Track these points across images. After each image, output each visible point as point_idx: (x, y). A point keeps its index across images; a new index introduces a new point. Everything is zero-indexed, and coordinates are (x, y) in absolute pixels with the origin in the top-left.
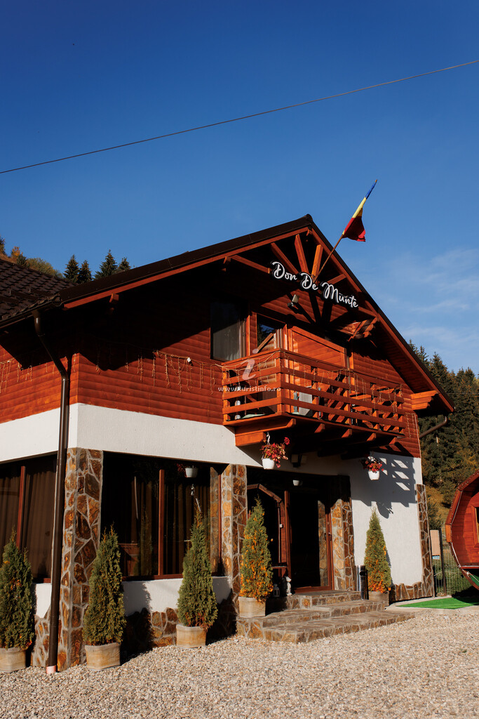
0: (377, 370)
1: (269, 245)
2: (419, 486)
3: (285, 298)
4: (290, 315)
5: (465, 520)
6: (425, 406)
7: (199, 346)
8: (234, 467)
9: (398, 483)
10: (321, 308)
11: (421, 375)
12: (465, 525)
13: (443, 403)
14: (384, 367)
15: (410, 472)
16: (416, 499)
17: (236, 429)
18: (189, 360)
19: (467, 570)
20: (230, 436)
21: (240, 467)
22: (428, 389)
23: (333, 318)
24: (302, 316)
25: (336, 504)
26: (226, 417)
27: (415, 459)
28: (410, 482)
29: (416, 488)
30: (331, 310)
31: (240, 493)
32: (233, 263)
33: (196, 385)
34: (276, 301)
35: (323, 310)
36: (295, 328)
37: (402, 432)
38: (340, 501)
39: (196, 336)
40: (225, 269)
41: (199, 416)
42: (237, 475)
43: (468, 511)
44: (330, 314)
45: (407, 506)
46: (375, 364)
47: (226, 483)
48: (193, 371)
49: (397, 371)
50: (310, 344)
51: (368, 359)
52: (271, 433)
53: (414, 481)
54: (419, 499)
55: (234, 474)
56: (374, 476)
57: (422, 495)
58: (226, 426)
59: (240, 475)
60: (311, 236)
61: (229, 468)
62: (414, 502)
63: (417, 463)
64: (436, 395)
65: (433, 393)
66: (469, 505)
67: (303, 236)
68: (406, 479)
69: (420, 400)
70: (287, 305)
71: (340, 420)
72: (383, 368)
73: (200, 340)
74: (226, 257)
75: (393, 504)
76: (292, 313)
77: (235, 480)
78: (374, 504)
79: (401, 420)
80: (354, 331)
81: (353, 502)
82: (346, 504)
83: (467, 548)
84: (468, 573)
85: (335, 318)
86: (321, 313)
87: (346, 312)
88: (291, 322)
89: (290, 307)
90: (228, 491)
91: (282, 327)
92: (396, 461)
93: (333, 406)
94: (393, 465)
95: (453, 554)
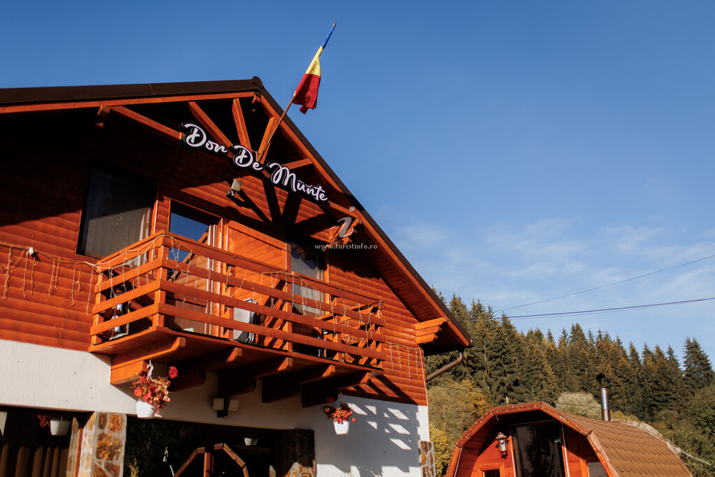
0: (365, 289)
1: (186, 103)
2: (424, 442)
3: (223, 185)
4: (230, 208)
6: (430, 338)
7: (56, 233)
8: (103, 417)
9: (394, 441)
10: (281, 204)
11: (424, 297)
13: (455, 334)
14: (377, 287)
15: (412, 424)
16: (420, 461)
17: (112, 357)
18: (31, 251)
20: (103, 370)
21: (115, 417)
22: (436, 316)
23: (300, 219)
24: (250, 211)
25: (291, 471)
26: (94, 339)
27: (420, 407)
28: (412, 438)
29: (420, 446)
30: (298, 208)
31: (111, 457)
33: (42, 290)
34: (208, 187)
35: (285, 207)
36: (233, 223)
37: (380, 366)
38: (296, 466)
39: (53, 219)
40: (101, 125)
41: (40, 337)
42: (106, 430)
43: (474, 476)
44: (296, 214)
45: (407, 470)
46: (363, 282)
47: (86, 442)
48: (37, 268)
49: (396, 293)
51: (352, 275)
52: (155, 361)
53: (419, 437)
54: (424, 461)
55: (102, 426)
56: (341, 428)
57: (428, 455)
58: (94, 353)
59: (113, 429)
60: (259, 105)
61: (93, 418)
62: (416, 465)
63: (423, 413)
64: (444, 323)
65: (440, 321)
66: (475, 467)
68: (406, 435)
69: (426, 331)
70: (225, 194)
71: (278, 345)
72: (373, 287)
74: (103, 106)
75: (385, 469)
76: (234, 205)
77: (101, 437)
78: (354, 470)
79: (379, 349)
80: (331, 237)
81: (319, 467)
82: (305, 470)
85: (303, 219)
86: (282, 210)
87: (321, 213)
88: (230, 215)
89: (229, 196)
90: (89, 454)
91: (216, 221)
92: (392, 411)
93: (271, 325)
94: (386, 415)
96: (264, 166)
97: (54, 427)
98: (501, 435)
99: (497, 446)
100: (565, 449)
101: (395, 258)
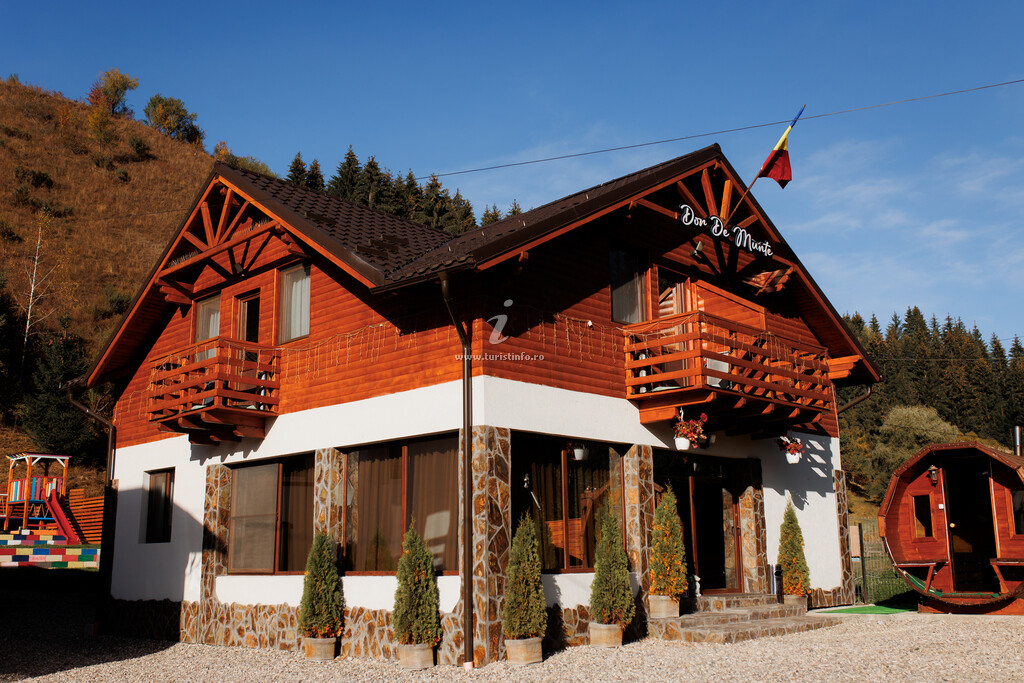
0: (789, 330)
1: (676, 184)
2: (837, 471)
3: (687, 245)
4: (693, 266)
5: (901, 511)
6: (845, 374)
7: (599, 307)
8: (639, 447)
9: (814, 469)
10: (726, 255)
11: (842, 336)
12: (900, 517)
13: (868, 370)
14: (798, 326)
15: (827, 455)
16: (834, 488)
17: (639, 403)
18: (590, 323)
19: (903, 568)
20: (634, 411)
21: (646, 448)
22: (849, 353)
23: (740, 267)
24: (706, 266)
25: (746, 493)
26: (629, 389)
27: (833, 439)
28: (827, 467)
29: (833, 475)
30: (737, 257)
31: (647, 479)
32: (639, 208)
33: (598, 353)
34: (677, 249)
35: (729, 258)
36: (701, 282)
38: (750, 489)
39: (597, 295)
40: (630, 216)
41: (602, 389)
42: (642, 458)
43: (904, 500)
44: (736, 263)
45: (824, 495)
46: (787, 323)
47: (630, 465)
48: (594, 337)
49: (812, 331)
50: (720, 302)
51: (778, 317)
53: (832, 466)
54: (838, 488)
55: (640, 455)
56: (793, 458)
57: (840, 483)
58: (630, 400)
59: (646, 458)
60: (720, 170)
61: (633, 449)
62: (832, 491)
63: (835, 444)
64: (860, 360)
65: (857, 358)
66: (906, 493)
67: (710, 170)
68: (822, 464)
69: (840, 367)
70: (689, 254)
71: (759, 392)
72: (796, 327)
73: (598, 300)
74: (632, 202)
75: (808, 493)
76: (695, 263)
77: (641, 463)
78: (787, 492)
80: (763, 283)
81: (764, 489)
82: (757, 492)
83: (902, 544)
84: (905, 573)
85: (742, 267)
86: (726, 261)
87: (753, 259)
88: (695, 275)
89: (693, 256)
90: (633, 475)
91: (682, 280)
92: (812, 442)
93: (751, 376)
94: (808, 447)
95: (886, 550)
96: (729, 231)
97: (578, 454)
98: (933, 467)
99: (928, 476)
100: (992, 480)
101: (821, 301)
